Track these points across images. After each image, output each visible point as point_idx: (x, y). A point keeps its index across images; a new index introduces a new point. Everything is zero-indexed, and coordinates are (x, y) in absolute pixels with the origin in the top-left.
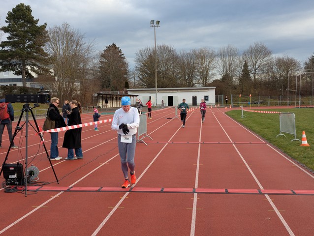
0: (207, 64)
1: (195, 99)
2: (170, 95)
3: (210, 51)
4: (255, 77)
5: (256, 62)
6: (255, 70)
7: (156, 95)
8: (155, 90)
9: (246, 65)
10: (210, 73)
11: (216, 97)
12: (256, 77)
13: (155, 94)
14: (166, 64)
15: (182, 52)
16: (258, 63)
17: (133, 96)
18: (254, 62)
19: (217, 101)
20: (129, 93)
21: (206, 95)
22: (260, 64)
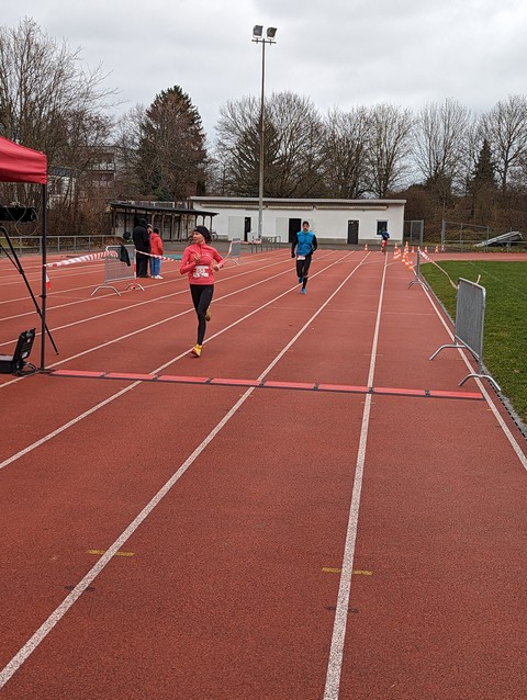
0: (392, 144)
1: (353, 227)
2: (295, 215)
3: (402, 112)
4: (504, 179)
5: (510, 144)
6: (506, 162)
7: (260, 214)
8: (257, 203)
9: (486, 152)
10: (397, 165)
11: (405, 224)
12: (508, 180)
13: (258, 212)
14: (291, 138)
15: (332, 110)
16: (515, 145)
17: (204, 214)
18: (506, 144)
19: (406, 234)
20: (197, 208)
21: (382, 219)
22: (520, 149)
